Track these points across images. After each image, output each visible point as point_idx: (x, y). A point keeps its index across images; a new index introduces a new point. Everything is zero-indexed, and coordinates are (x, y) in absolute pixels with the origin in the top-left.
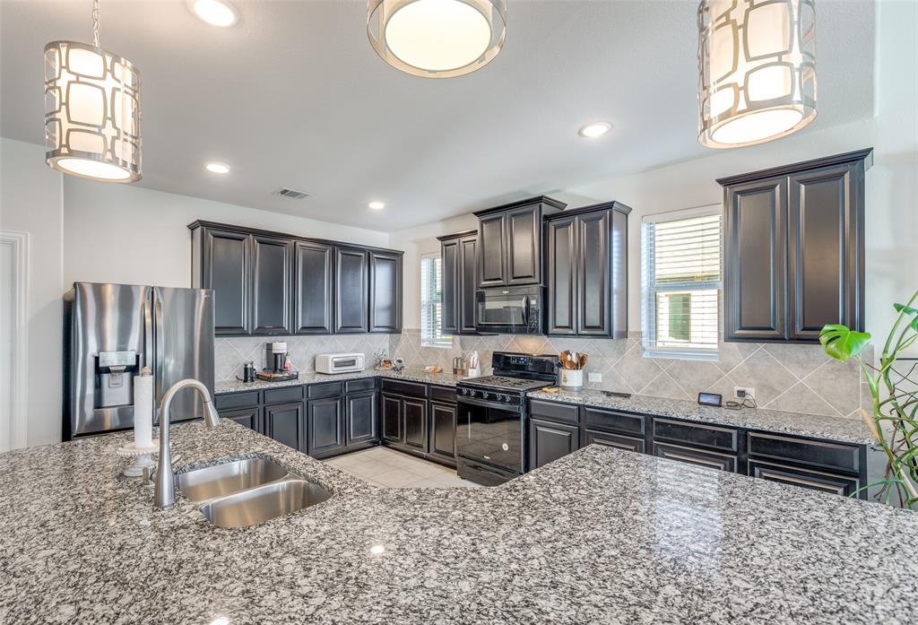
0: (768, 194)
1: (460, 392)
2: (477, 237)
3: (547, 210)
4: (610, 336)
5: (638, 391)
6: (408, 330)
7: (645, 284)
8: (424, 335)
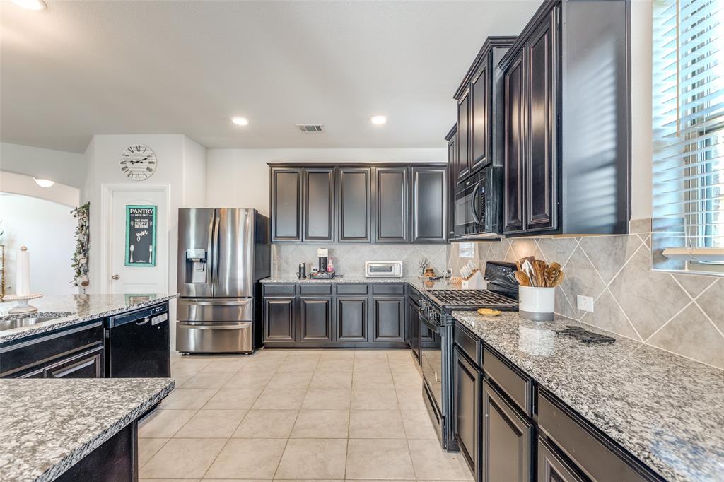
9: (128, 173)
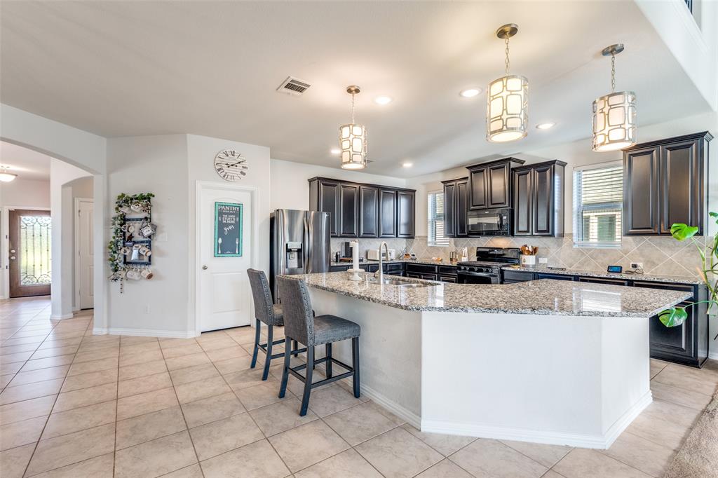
0: (649, 156)
1: (460, 269)
2: (469, 181)
3: (513, 165)
4: (553, 235)
5: (570, 267)
6: (419, 237)
7: (575, 206)
8: (429, 239)
9: (224, 174)
